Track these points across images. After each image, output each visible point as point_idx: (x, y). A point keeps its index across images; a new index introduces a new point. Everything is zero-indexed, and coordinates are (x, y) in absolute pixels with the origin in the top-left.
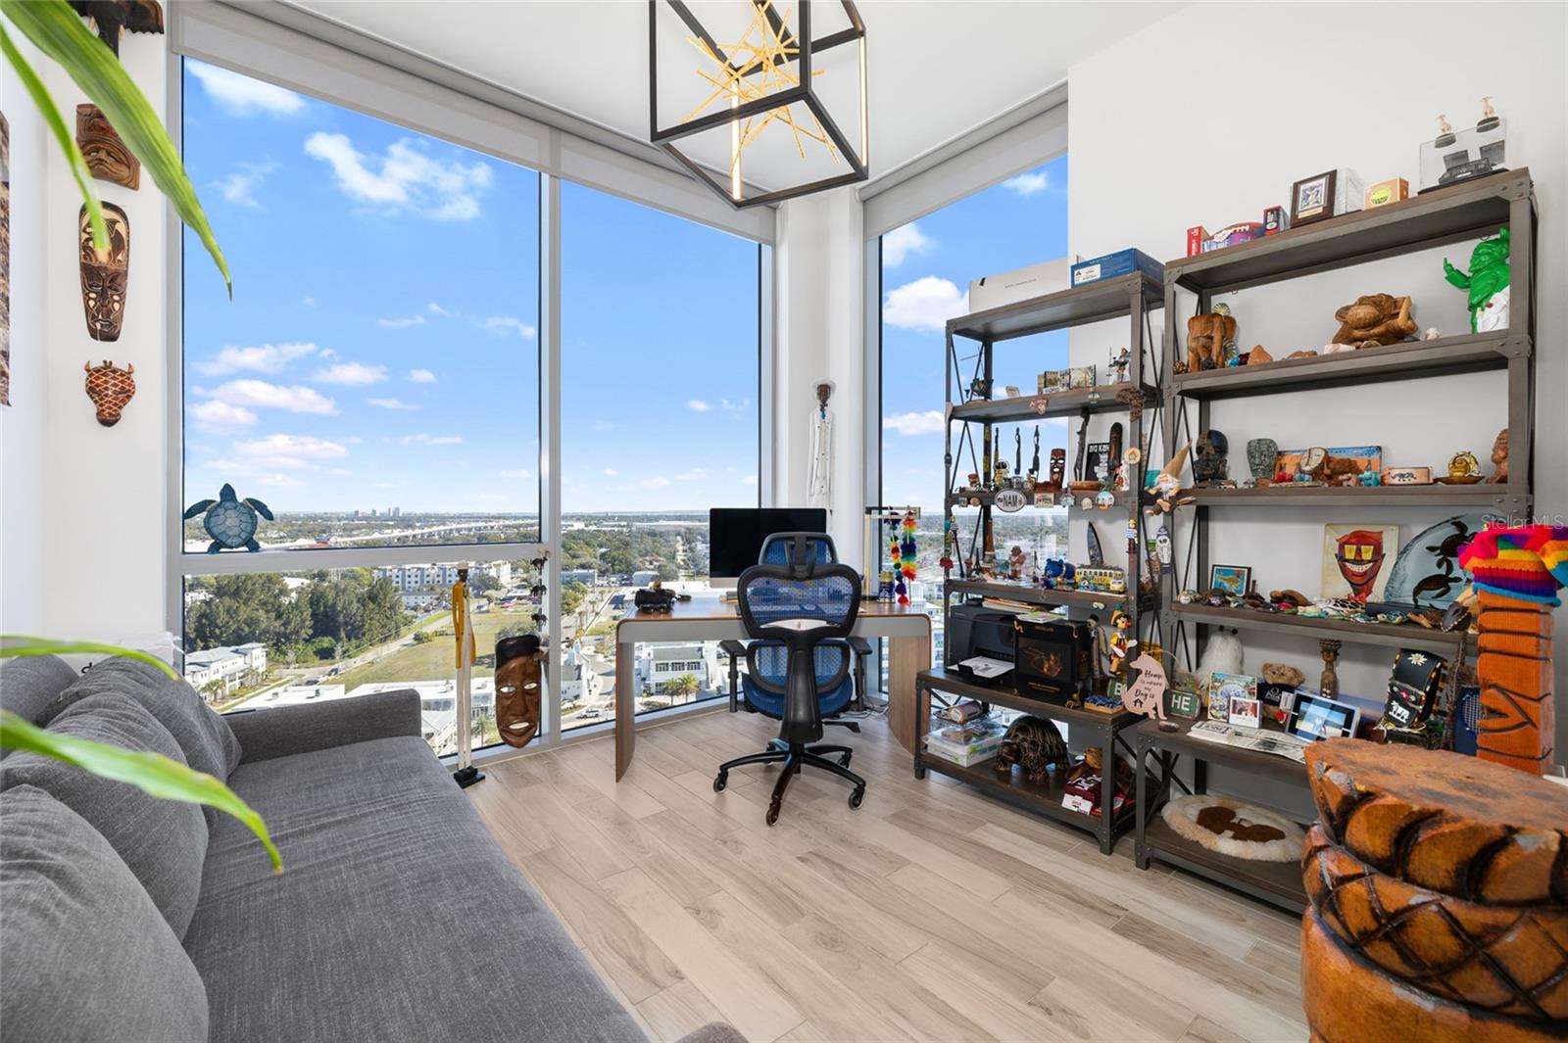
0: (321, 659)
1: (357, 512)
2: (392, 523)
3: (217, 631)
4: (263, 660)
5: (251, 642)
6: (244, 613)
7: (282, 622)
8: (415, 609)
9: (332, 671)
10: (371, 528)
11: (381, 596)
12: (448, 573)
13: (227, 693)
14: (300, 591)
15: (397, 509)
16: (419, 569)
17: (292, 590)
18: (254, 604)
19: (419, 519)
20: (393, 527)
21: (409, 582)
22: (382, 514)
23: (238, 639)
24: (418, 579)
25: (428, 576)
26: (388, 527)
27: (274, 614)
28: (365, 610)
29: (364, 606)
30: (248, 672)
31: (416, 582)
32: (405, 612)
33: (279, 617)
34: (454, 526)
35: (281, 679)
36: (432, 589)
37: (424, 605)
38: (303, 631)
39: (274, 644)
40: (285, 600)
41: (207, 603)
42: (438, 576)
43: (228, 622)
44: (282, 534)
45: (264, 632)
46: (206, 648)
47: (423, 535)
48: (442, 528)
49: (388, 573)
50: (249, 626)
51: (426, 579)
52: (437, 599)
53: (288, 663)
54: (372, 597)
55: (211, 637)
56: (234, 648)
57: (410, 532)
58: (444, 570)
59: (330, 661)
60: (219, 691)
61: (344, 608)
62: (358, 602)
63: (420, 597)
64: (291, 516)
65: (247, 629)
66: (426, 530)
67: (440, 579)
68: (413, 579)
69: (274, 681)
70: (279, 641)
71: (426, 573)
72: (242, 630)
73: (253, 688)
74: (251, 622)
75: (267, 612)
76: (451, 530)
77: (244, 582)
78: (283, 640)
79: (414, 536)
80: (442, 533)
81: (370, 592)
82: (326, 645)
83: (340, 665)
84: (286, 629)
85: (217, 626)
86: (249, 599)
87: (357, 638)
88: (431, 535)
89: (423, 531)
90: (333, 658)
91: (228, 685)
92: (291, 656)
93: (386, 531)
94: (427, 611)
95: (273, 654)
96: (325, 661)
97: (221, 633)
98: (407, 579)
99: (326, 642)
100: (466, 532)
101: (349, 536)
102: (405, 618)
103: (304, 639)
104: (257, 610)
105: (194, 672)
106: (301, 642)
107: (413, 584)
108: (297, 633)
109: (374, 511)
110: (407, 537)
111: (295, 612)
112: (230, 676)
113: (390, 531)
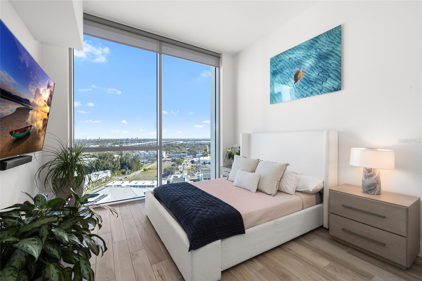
0: (123, 174)
1: (128, 139)
2: (136, 141)
3: (100, 167)
4: (110, 174)
5: (107, 170)
6: (106, 163)
7: (114, 165)
8: (143, 163)
9: (125, 177)
10: (132, 143)
11: (136, 159)
12: (151, 154)
13: (103, 182)
14: (118, 158)
15: (137, 138)
16: (144, 153)
17: (116, 158)
18: (108, 161)
19: (142, 140)
20: (137, 142)
21: (141, 156)
22: (134, 139)
23: (104, 169)
24: (144, 155)
25: (146, 155)
26: (135, 142)
27: (112, 163)
28: (132, 163)
29: (132, 162)
30: (107, 177)
31: (143, 156)
32: (141, 163)
33: (113, 164)
34: (151, 142)
35: (114, 179)
36: (147, 158)
37: (145, 162)
38: (118, 168)
39: (112, 171)
40: (114, 160)
41: (98, 160)
42: (148, 155)
43: (102, 165)
44: (111, 144)
45: (110, 168)
46: (98, 171)
47: (144, 144)
48: (148, 142)
49: (137, 154)
50: (107, 166)
51: (145, 155)
52: (148, 160)
53: (115, 175)
54: (134, 160)
55: (99, 168)
56: (104, 171)
57: (141, 144)
58: (150, 153)
59: (124, 175)
60: (101, 181)
61: (128, 162)
62: (131, 161)
63: (144, 160)
64: (113, 140)
65: (106, 167)
66: (145, 143)
67: (149, 155)
68: (142, 155)
69: (113, 179)
70: (113, 170)
71: (145, 154)
72: (105, 167)
73: (108, 181)
74: (107, 165)
75: (110, 163)
76: (150, 143)
77: (105, 155)
78: (114, 170)
79: (142, 145)
80: (148, 144)
81: (133, 158)
82: (124, 171)
83: (127, 176)
84: (115, 167)
85: (100, 166)
86: (106, 159)
87: (130, 169)
88: (145, 144)
89: (144, 143)
90: (125, 174)
91: (103, 180)
92: (116, 174)
93: (135, 143)
94: (146, 163)
95: (112, 173)
96: (123, 175)
97: (101, 167)
98: (141, 155)
99: (124, 170)
100: (154, 144)
101: (127, 145)
102: (141, 165)
103: (119, 170)
104: (108, 162)
105: (96, 177)
106: (118, 170)
107: (142, 157)
108: (117, 168)
109: (132, 138)
110: (140, 145)
111: (117, 163)
112: (103, 178)
113: (136, 143)
